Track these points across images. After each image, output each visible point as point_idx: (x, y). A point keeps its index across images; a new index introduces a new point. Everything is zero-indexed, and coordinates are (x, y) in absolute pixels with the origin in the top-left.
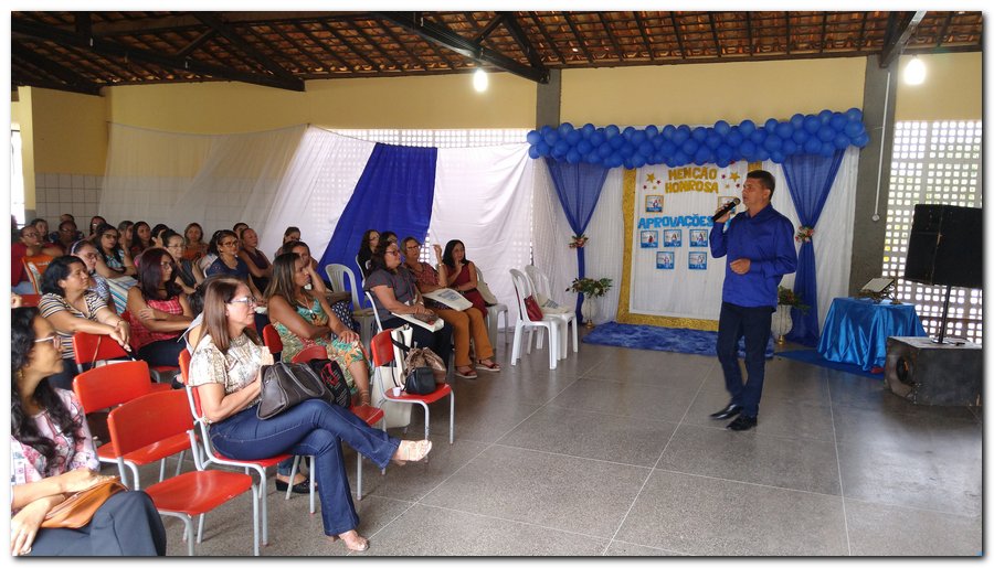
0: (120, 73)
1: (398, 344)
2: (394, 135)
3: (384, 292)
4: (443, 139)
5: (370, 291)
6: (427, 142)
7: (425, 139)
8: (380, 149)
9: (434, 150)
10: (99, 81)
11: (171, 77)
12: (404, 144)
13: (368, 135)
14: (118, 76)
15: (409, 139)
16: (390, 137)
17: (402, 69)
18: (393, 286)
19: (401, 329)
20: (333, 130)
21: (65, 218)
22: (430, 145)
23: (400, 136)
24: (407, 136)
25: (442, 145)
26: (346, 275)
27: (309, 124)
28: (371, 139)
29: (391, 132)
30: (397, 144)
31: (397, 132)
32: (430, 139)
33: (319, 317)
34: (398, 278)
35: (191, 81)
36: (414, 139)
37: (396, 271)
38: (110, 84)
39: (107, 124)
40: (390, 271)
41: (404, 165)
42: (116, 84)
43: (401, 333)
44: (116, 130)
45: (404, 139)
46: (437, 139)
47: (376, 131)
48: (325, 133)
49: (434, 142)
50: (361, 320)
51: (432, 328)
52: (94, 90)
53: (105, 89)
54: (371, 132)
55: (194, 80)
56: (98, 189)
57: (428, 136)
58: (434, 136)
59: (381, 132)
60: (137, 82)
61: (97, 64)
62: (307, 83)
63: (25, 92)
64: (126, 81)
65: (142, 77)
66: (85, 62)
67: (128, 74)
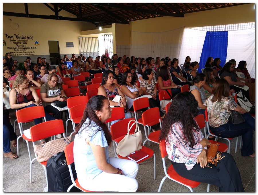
0: (134, 17)
2: (211, 28)
7: (222, 28)
8: (208, 33)
9: (227, 32)
10: (128, 20)
11: (146, 17)
12: (215, 31)
14: (133, 18)
15: (217, 29)
20: (192, 28)
27: (185, 27)
31: (213, 27)
32: (224, 28)
35: (151, 18)
38: (131, 21)
39: (130, 32)
42: (132, 21)
44: (133, 33)
45: (215, 29)
52: (127, 23)
53: (130, 22)
55: (152, 17)
60: (138, 20)
61: (129, 16)
62: (185, 14)
63: (114, 25)
64: (135, 20)
65: (139, 18)
66: (126, 15)
67: (136, 17)
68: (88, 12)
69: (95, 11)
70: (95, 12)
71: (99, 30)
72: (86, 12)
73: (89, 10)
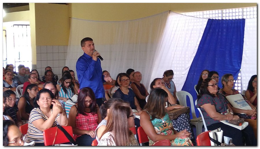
1: (214, 141)
2: (219, 13)
3: (208, 107)
4: (248, 13)
5: (200, 108)
6: (239, 15)
7: (237, 14)
8: (211, 22)
9: (243, 21)
12: (224, 18)
13: (203, 14)
15: (227, 15)
16: (216, 15)
18: (214, 103)
19: (216, 131)
20: (183, 13)
21: (48, 69)
22: (241, 18)
23: (222, 13)
24: (226, 13)
25: (248, 17)
26: (188, 97)
27: (170, 11)
28: (205, 16)
29: (217, 11)
30: (220, 18)
31: (220, 11)
32: (241, 14)
33: (167, 124)
34: (216, 99)
36: (231, 14)
37: (216, 95)
39: (70, 19)
40: (213, 96)
41: (225, 30)
43: (216, 134)
44: (74, 22)
45: (224, 15)
46: (245, 14)
47: (208, 12)
48: (179, 16)
49: (243, 15)
50: (196, 124)
51: (240, 128)
54: (205, 12)
56: (65, 53)
57: (239, 12)
58: (243, 12)
59: (211, 12)
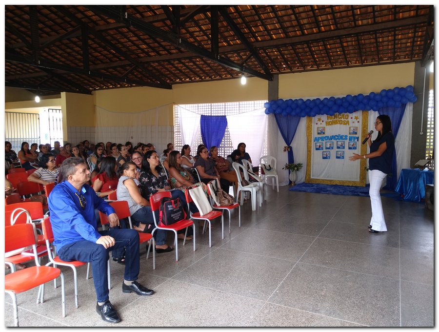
10: (91, 89)
11: (119, 86)
14: (98, 86)
16: (207, 107)
17: (211, 78)
31: (210, 106)
35: (127, 87)
38: (95, 90)
39: (94, 106)
42: (97, 90)
44: (98, 109)
52: (89, 92)
53: (93, 92)
58: (225, 108)
60: (106, 89)
61: (90, 82)
62: (173, 86)
63: (63, 94)
64: (101, 88)
65: (108, 86)
66: (86, 81)
67: (102, 85)
68: (18, 72)
69: (30, 70)
70: (31, 73)
71: (35, 102)
72: (13, 72)
73: (19, 69)
